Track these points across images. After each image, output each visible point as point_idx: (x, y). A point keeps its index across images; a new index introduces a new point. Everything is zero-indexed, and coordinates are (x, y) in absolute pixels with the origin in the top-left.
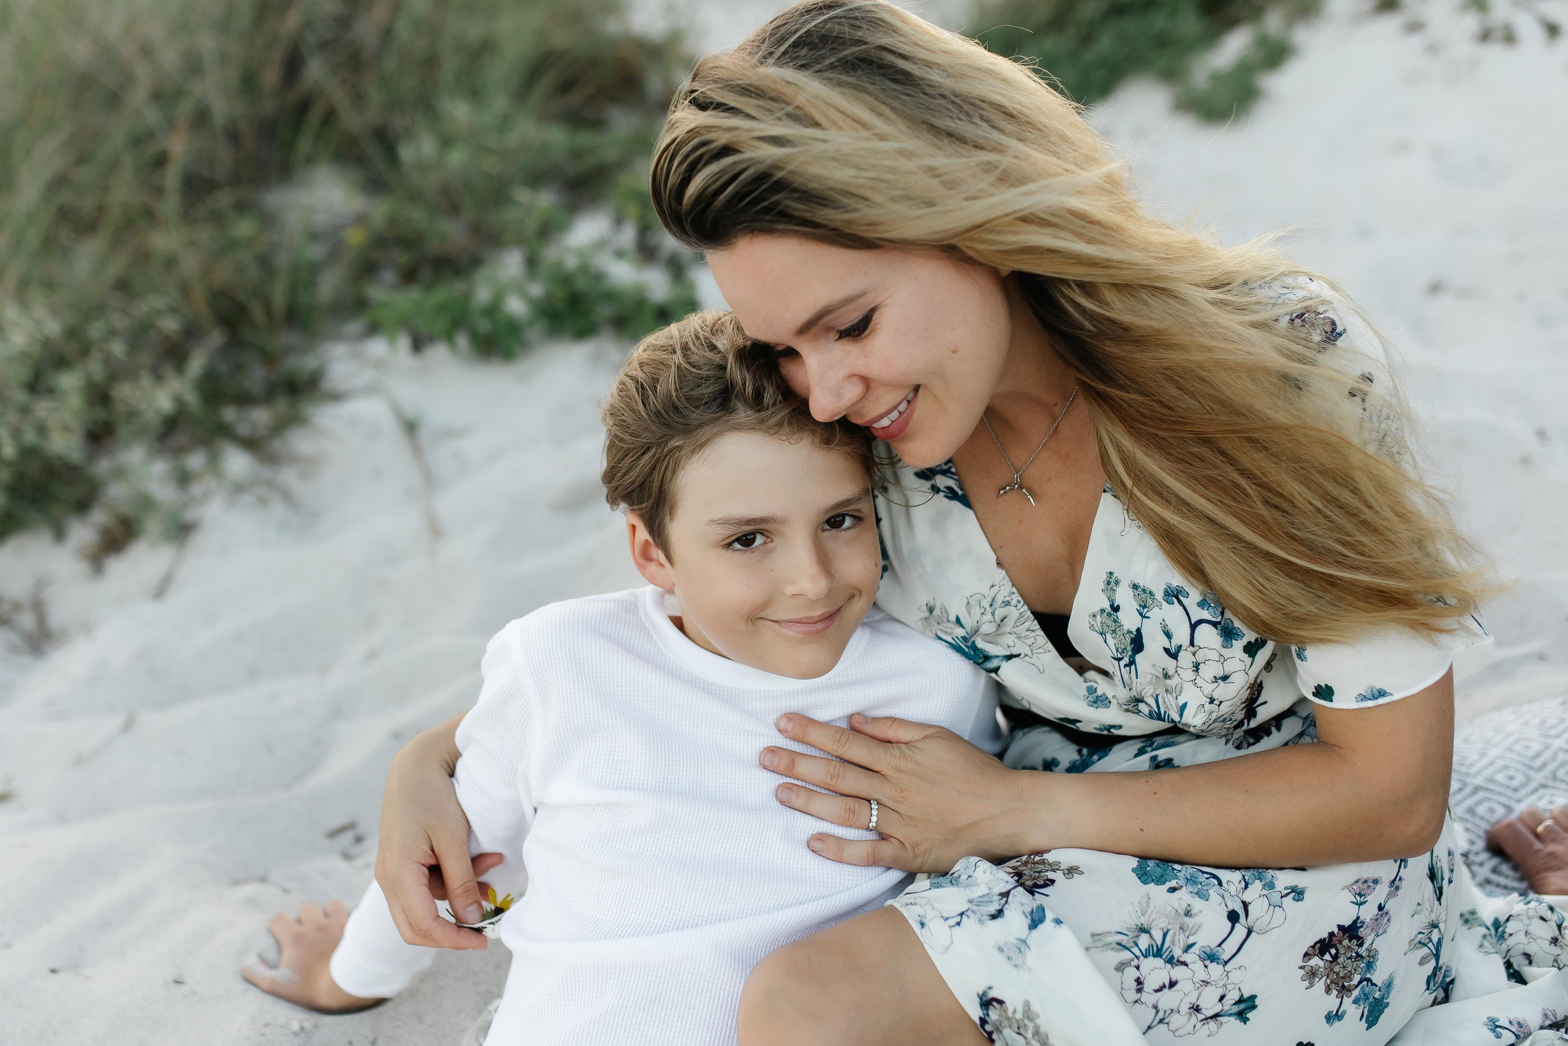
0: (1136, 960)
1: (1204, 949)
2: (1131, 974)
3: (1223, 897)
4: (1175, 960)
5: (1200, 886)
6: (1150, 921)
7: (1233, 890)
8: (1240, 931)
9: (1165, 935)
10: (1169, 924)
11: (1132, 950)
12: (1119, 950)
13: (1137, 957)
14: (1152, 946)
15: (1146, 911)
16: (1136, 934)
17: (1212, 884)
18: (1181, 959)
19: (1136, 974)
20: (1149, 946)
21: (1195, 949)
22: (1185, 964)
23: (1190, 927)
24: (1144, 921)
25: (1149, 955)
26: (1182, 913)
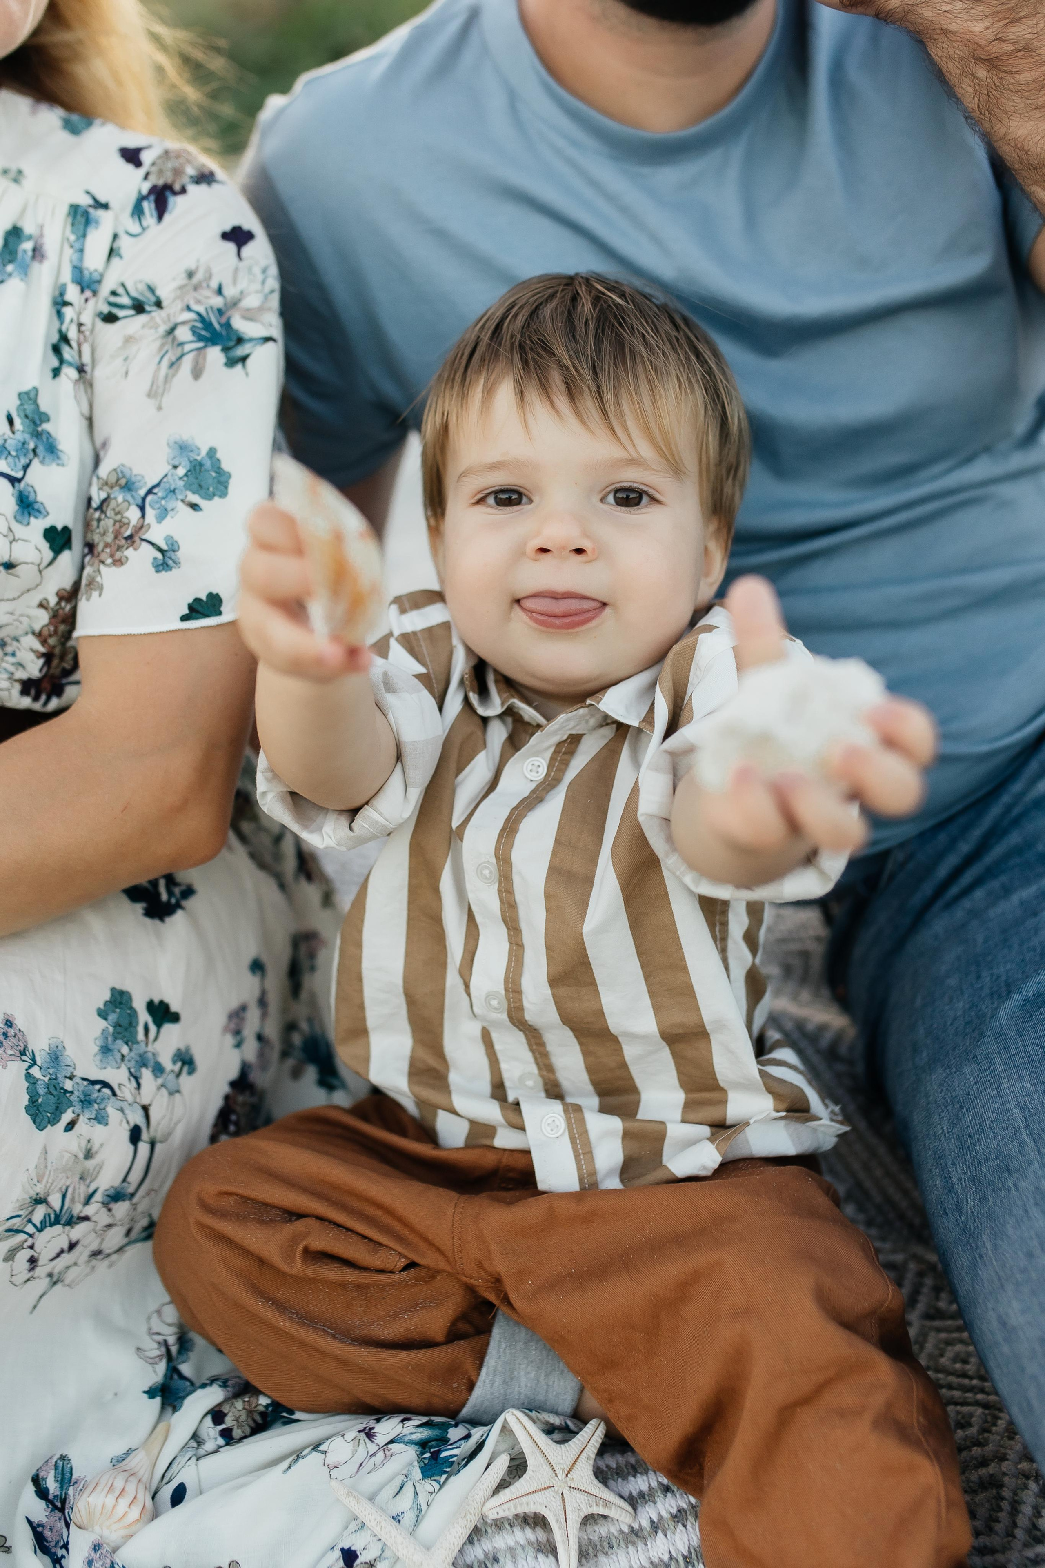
0: (30, 1239)
1: (107, 1193)
2: (24, 1255)
3: (122, 1110)
4: (74, 1219)
5: (96, 1106)
6: (48, 1188)
7: (129, 1098)
8: (143, 1148)
9: (64, 1196)
10: (67, 1178)
11: (26, 1230)
12: (9, 1237)
13: (31, 1236)
14: (49, 1215)
15: (44, 1175)
16: (30, 1209)
17: (106, 1096)
18: (82, 1215)
19: (30, 1253)
20: (45, 1217)
21: (98, 1197)
22: (86, 1218)
23: (91, 1171)
24: (40, 1189)
25: (46, 1227)
26: (81, 1155)
